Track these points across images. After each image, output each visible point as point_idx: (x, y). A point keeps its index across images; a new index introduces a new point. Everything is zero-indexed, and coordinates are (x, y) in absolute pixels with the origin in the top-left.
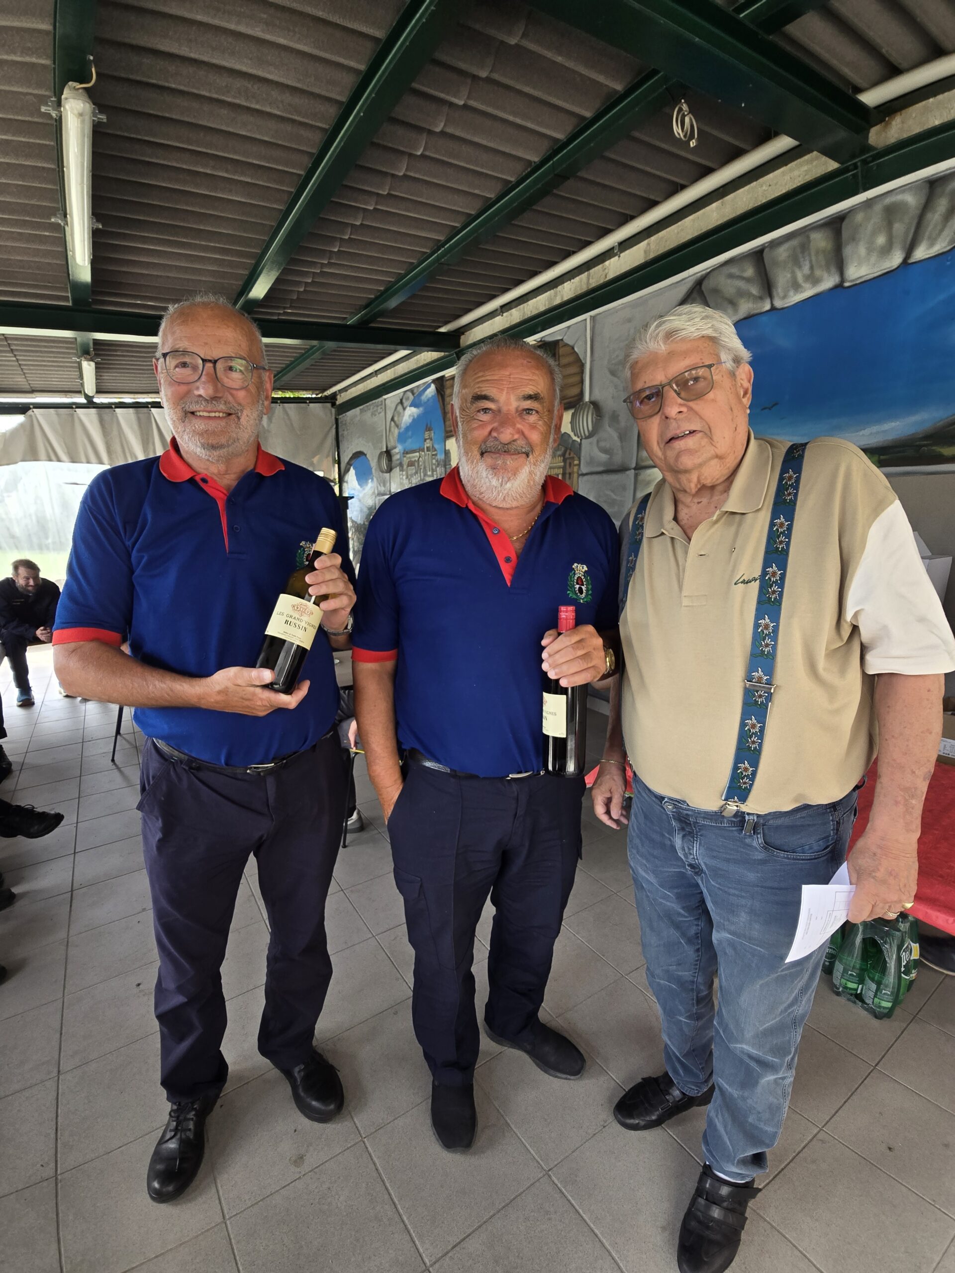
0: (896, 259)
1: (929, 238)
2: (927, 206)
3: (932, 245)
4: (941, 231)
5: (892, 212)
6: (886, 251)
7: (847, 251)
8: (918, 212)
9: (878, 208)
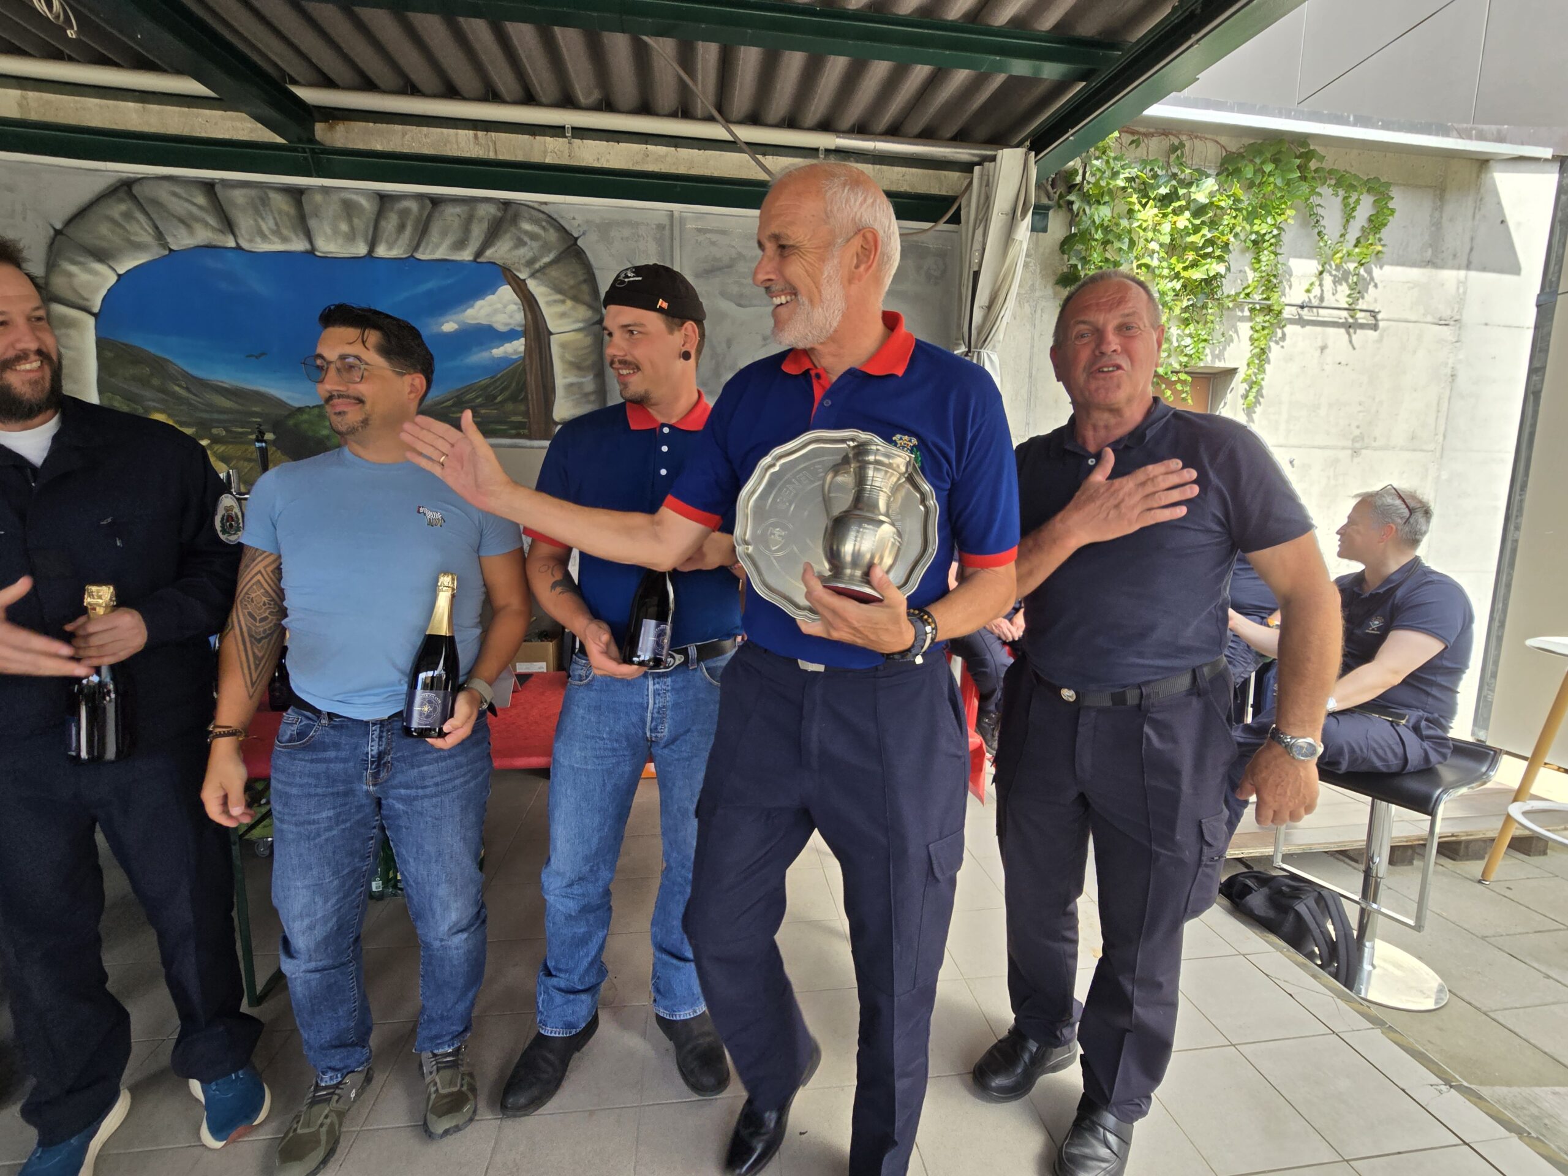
0: (361, 250)
1: (387, 242)
2: (380, 215)
3: (390, 248)
4: (397, 239)
5: (349, 208)
6: (351, 237)
7: (312, 223)
8: (374, 217)
9: (335, 197)
